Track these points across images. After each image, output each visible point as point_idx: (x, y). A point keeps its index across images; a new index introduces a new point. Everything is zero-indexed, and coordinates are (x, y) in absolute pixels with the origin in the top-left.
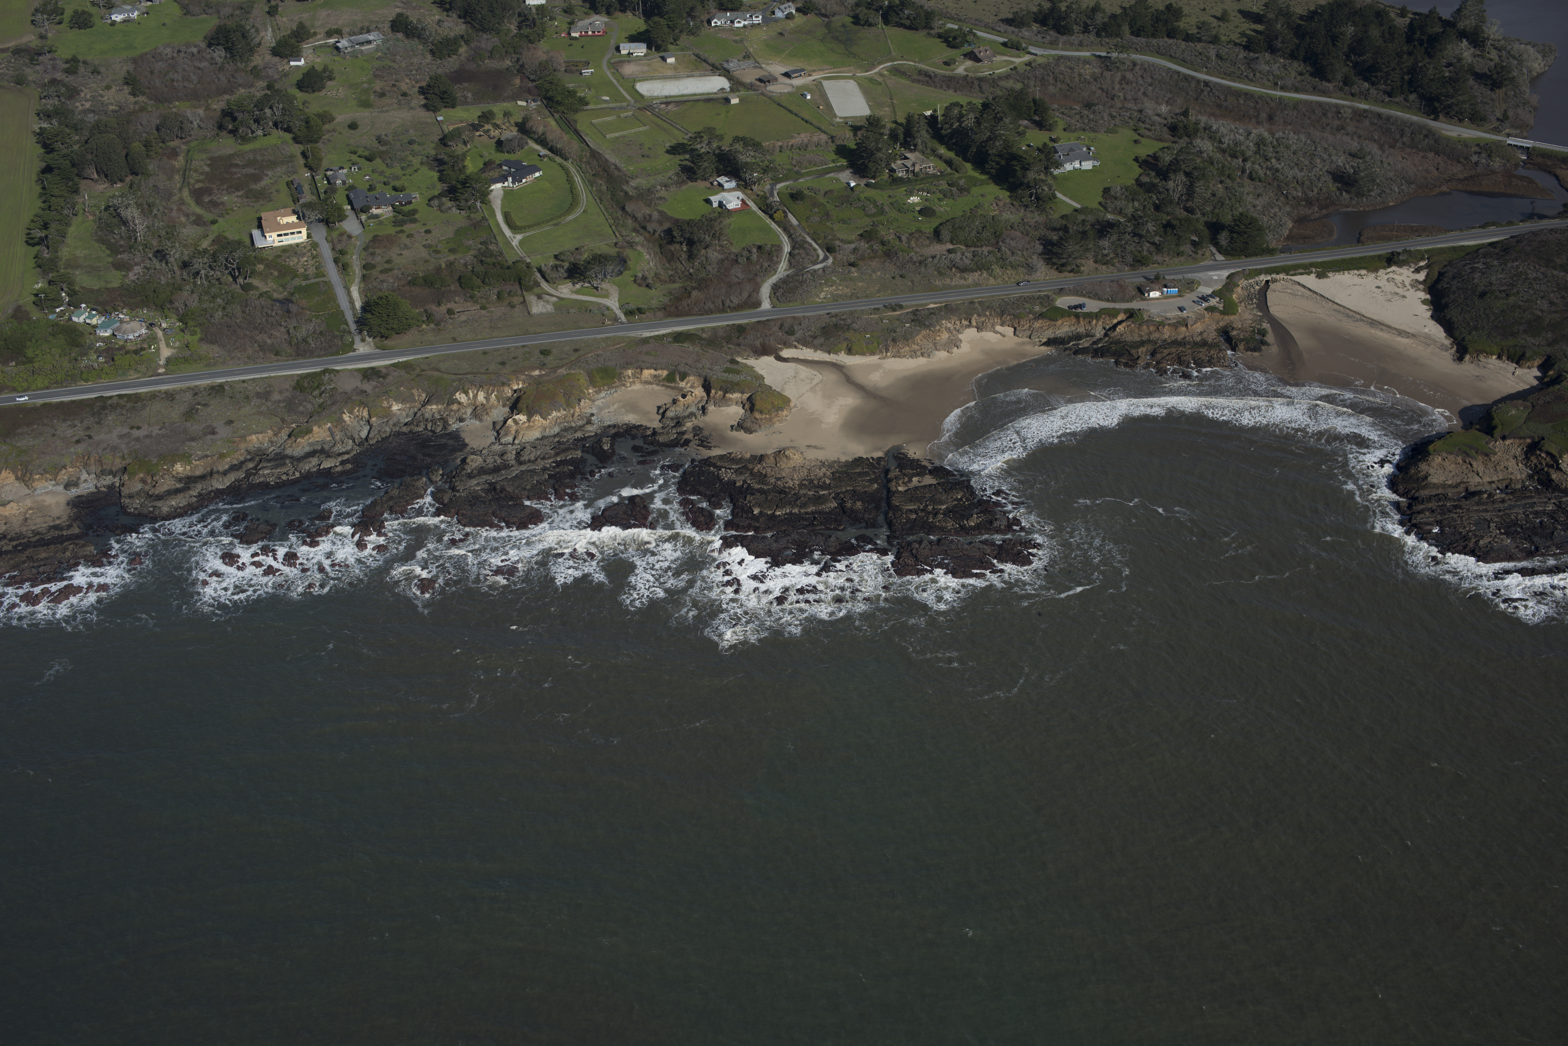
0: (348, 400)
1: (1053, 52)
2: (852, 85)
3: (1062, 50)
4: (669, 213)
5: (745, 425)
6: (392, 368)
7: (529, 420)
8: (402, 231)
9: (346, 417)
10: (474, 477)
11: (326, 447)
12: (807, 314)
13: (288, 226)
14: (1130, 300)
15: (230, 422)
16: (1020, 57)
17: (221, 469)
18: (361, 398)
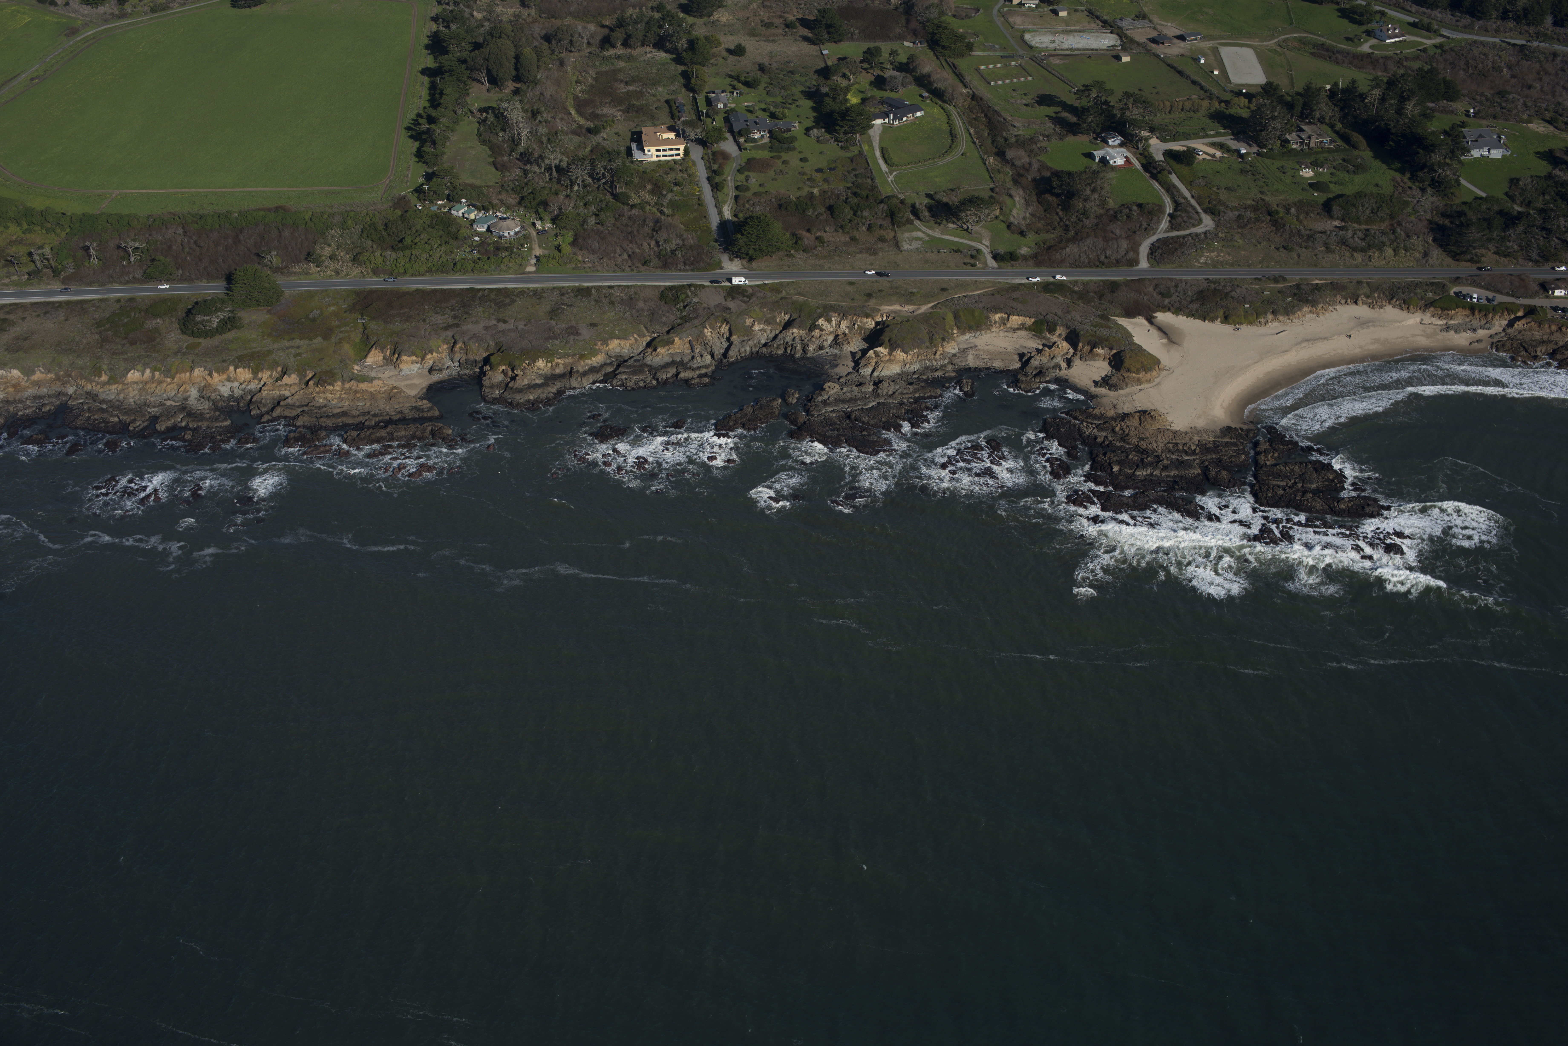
0: (712, 315)
1: (1466, 36)
2: (1249, 54)
3: (1477, 34)
4: (1050, 164)
5: (1111, 382)
6: (757, 289)
7: (890, 354)
8: (779, 157)
9: (708, 332)
10: (829, 404)
11: (686, 360)
12: (1184, 278)
13: (668, 141)
14: (1532, 296)
15: (593, 325)
16: (1430, 39)
17: (581, 370)
18: (722, 315)
